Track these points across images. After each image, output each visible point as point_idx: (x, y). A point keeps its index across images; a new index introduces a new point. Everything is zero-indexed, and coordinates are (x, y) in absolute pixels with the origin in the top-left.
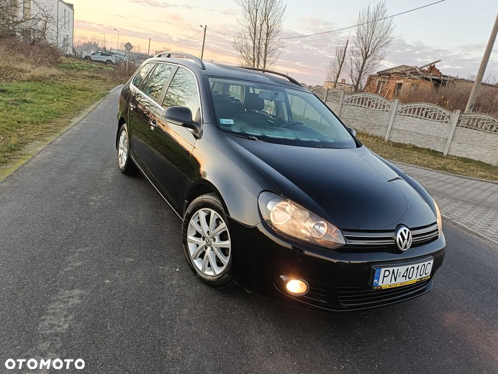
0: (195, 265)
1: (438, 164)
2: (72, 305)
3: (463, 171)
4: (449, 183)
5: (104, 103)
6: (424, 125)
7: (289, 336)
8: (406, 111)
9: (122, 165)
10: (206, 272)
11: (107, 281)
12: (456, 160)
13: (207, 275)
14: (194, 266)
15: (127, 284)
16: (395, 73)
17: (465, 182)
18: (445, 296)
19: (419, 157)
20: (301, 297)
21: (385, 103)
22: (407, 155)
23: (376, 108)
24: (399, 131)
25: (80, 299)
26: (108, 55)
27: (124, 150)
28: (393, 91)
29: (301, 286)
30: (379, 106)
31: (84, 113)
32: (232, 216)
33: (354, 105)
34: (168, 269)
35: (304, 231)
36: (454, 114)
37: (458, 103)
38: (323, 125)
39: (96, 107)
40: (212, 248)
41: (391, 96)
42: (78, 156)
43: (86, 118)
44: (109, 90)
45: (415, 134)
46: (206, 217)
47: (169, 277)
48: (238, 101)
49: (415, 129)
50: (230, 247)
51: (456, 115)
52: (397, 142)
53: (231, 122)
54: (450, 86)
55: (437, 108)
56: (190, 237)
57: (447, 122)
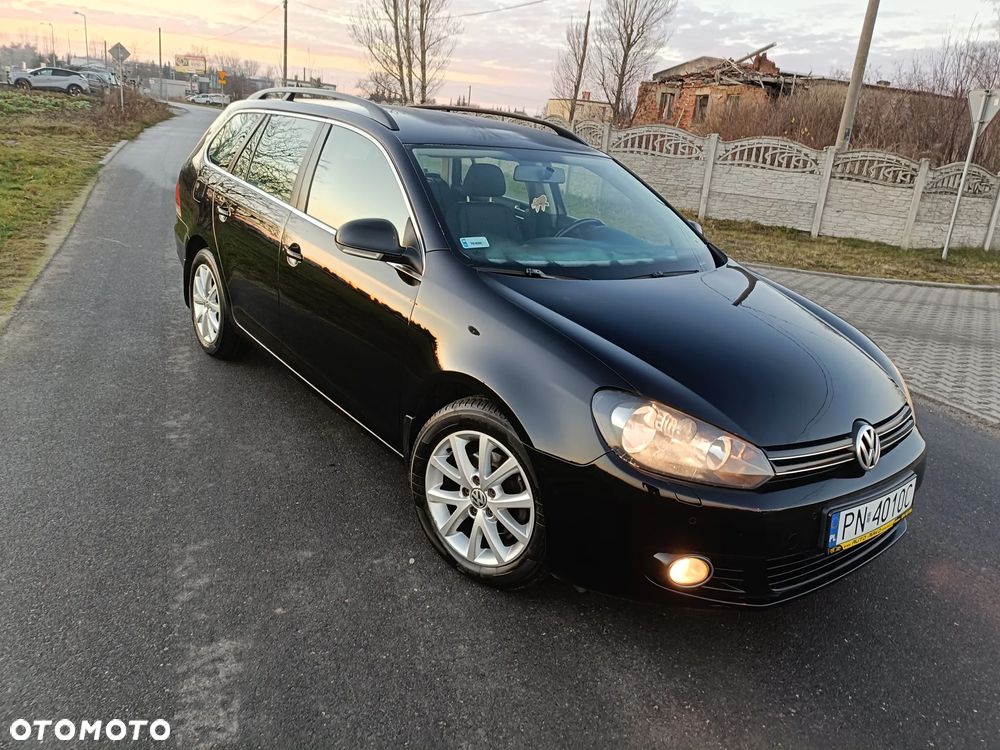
0: (451, 547)
1: (808, 257)
2: (227, 677)
3: (854, 266)
4: (840, 295)
5: (101, 190)
6: (770, 181)
7: (676, 666)
8: (734, 154)
9: (207, 339)
10: (478, 560)
11: (279, 611)
12: (834, 244)
13: (481, 566)
14: (449, 550)
15: (322, 610)
16: (692, 75)
17: (865, 290)
18: (914, 533)
19: (769, 247)
20: (698, 590)
21: (691, 142)
22: (746, 245)
23: (675, 153)
24: (724, 196)
25: (238, 661)
26: (69, 74)
27: (208, 307)
28: (692, 113)
29: (697, 567)
30: (680, 149)
31: (66, 221)
32: (539, 445)
33: (632, 152)
34: (392, 562)
35: (691, 461)
36: (823, 155)
37: (819, 128)
38: (574, 197)
39: (86, 202)
40: (488, 509)
41: (690, 122)
42: (96, 326)
43: (75, 231)
44: (100, 157)
45: (755, 201)
46: (468, 448)
47: (400, 581)
48: (437, 176)
49: (755, 190)
50: (531, 506)
51: (827, 157)
52: (722, 218)
53: (482, 242)
54: (798, 95)
55: (791, 145)
56: (433, 491)
57: (812, 172)
